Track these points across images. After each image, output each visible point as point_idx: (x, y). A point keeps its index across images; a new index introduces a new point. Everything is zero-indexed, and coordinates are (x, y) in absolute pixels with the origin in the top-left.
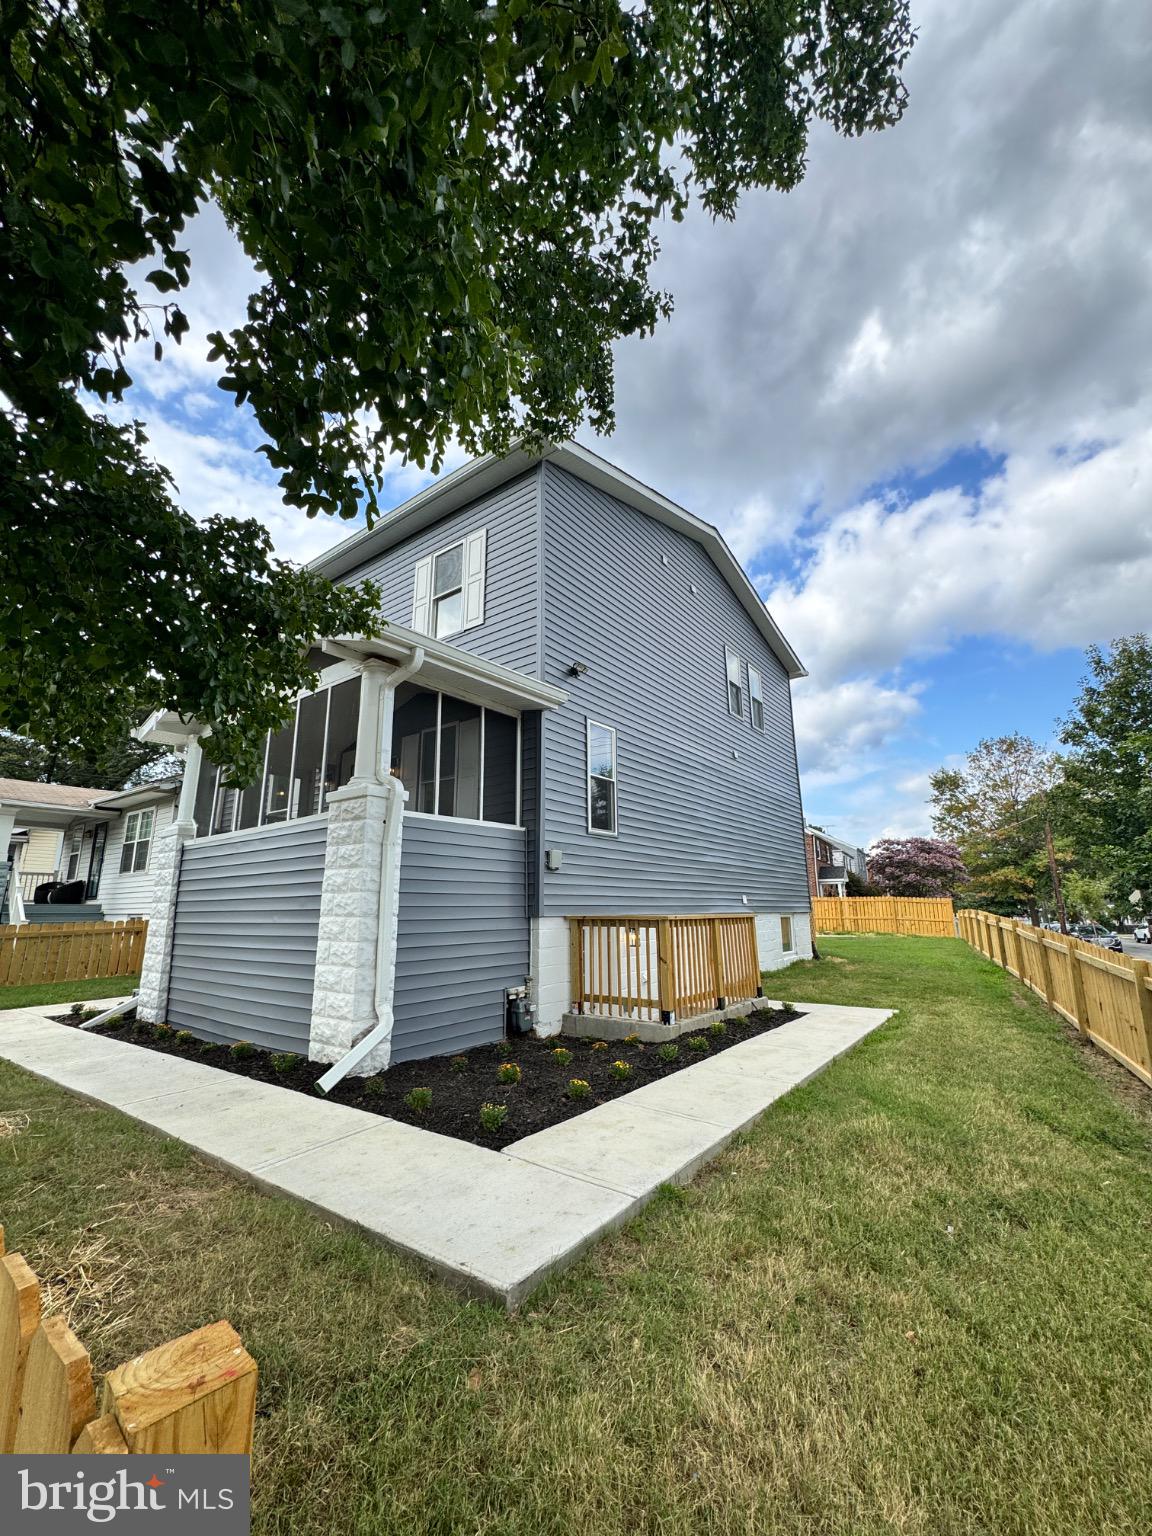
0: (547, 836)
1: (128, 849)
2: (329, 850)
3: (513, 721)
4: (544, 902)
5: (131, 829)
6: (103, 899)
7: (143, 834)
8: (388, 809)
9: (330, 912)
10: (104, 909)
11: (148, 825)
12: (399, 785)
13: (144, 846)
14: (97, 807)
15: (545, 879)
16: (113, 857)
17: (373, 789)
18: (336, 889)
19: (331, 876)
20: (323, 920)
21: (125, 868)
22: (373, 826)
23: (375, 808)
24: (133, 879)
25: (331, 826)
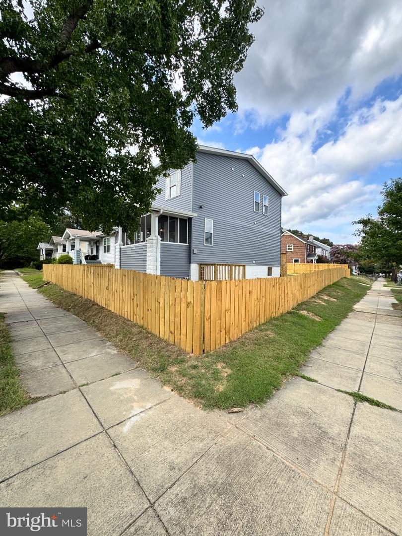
0: (193, 246)
1: (105, 247)
2: (147, 249)
3: (186, 220)
4: (192, 260)
5: (105, 242)
6: (100, 259)
7: (109, 243)
8: (157, 242)
9: (148, 261)
10: (101, 262)
11: (109, 241)
12: (159, 237)
13: (109, 246)
14: (97, 237)
15: (192, 255)
16: (102, 249)
17: (154, 238)
18: (149, 257)
19: (148, 254)
20: (147, 262)
21: (105, 252)
22: (155, 245)
23: (155, 241)
24: (107, 254)
25: (148, 245)
